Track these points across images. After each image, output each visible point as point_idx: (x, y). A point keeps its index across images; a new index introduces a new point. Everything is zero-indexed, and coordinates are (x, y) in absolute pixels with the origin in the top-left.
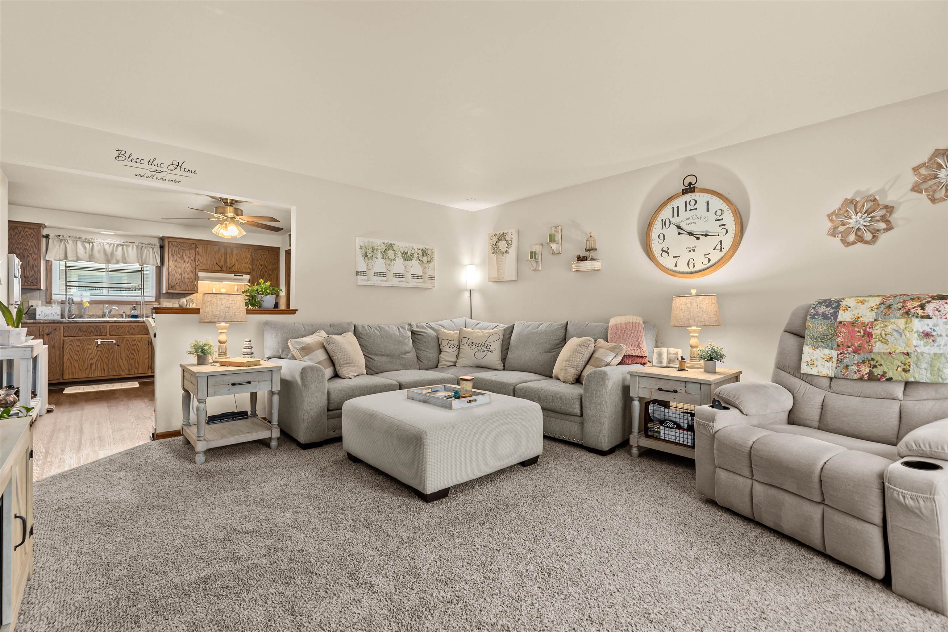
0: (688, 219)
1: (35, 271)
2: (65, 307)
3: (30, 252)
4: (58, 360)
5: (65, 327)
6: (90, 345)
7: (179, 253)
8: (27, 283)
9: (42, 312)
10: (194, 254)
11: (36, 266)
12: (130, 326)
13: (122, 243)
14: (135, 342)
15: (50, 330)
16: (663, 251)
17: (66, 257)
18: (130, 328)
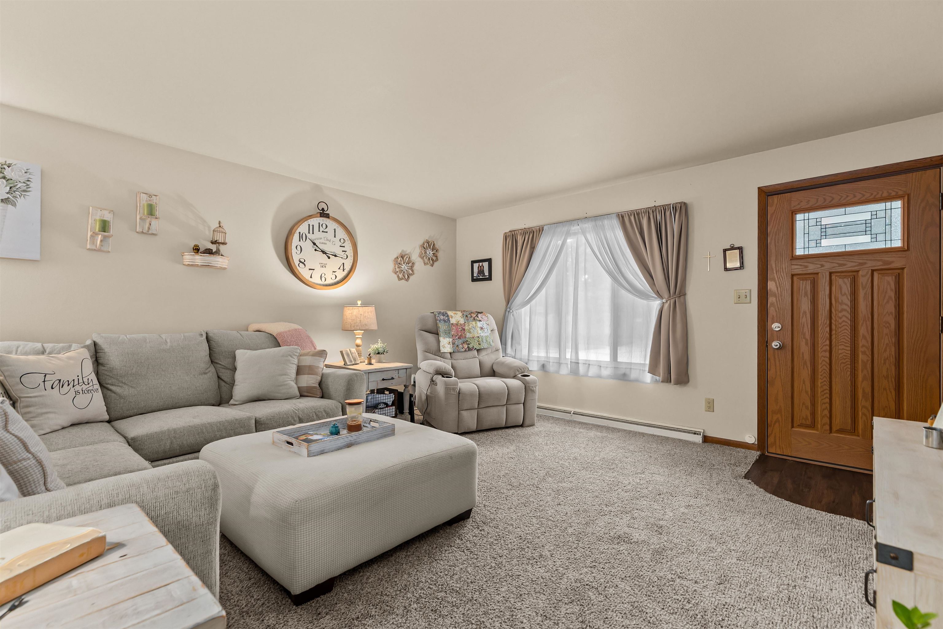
0: (321, 239)
16: (300, 262)
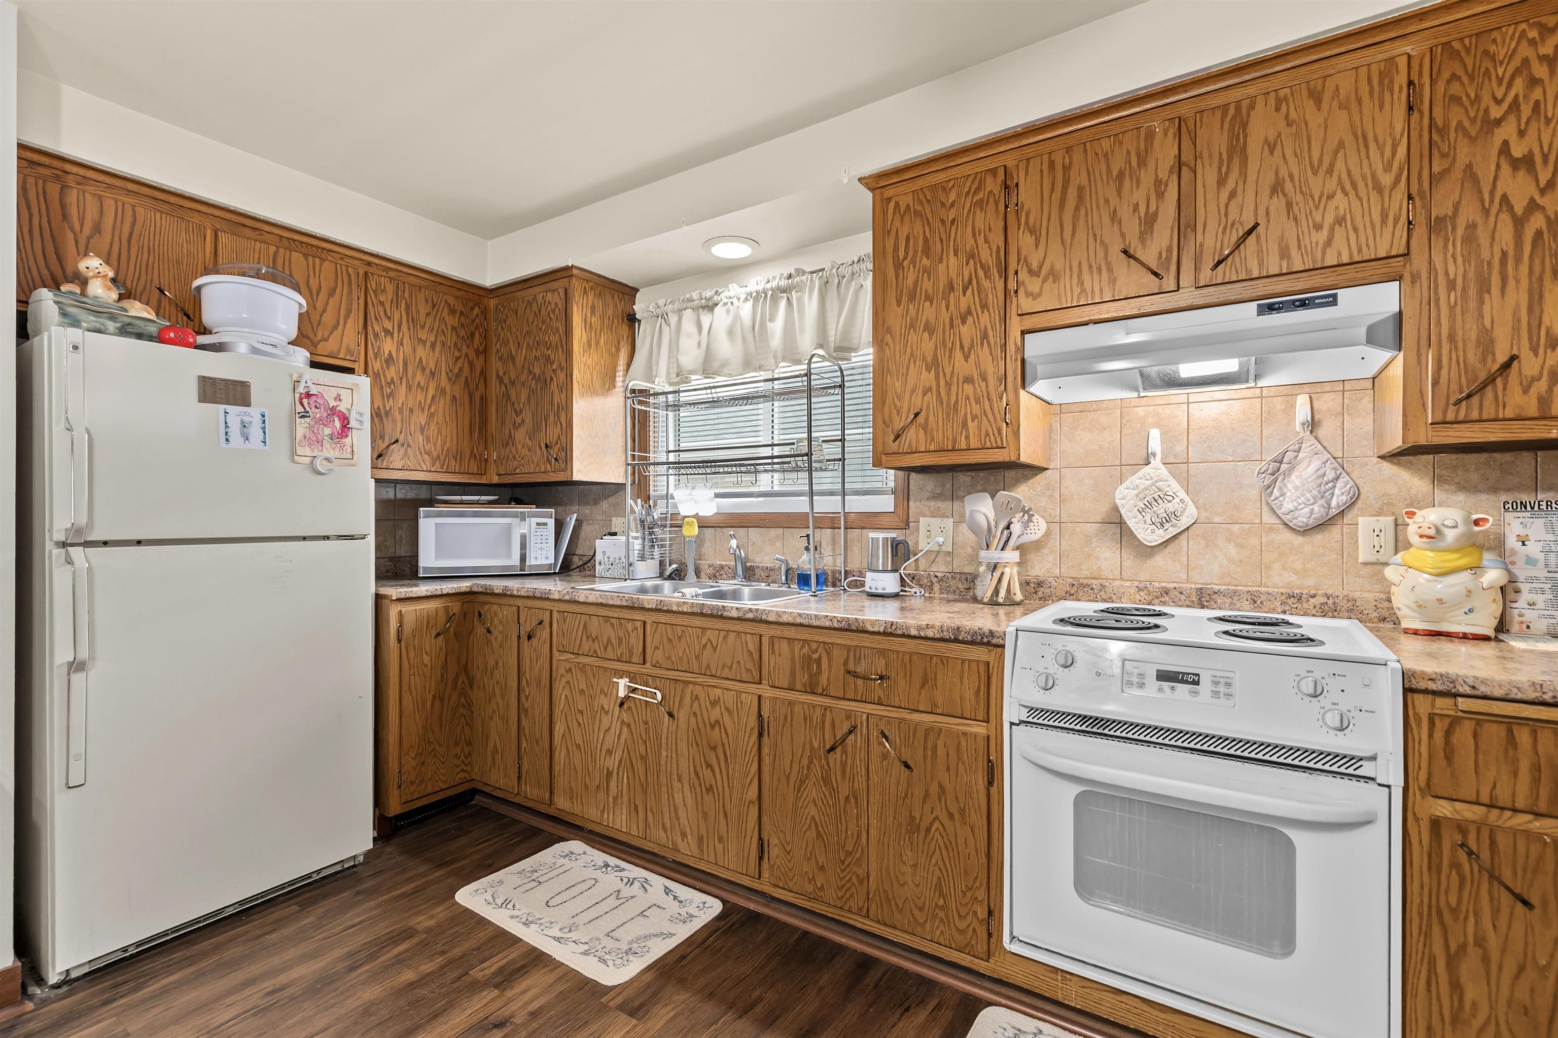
1: (561, 424)
3: (554, 366)
5: (558, 616)
6: (606, 695)
7: (927, 249)
8: (550, 463)
10: (998, 227)
11: (563, 408)
14: (716, 712)
15: (534, 622)
18: (704, 641)
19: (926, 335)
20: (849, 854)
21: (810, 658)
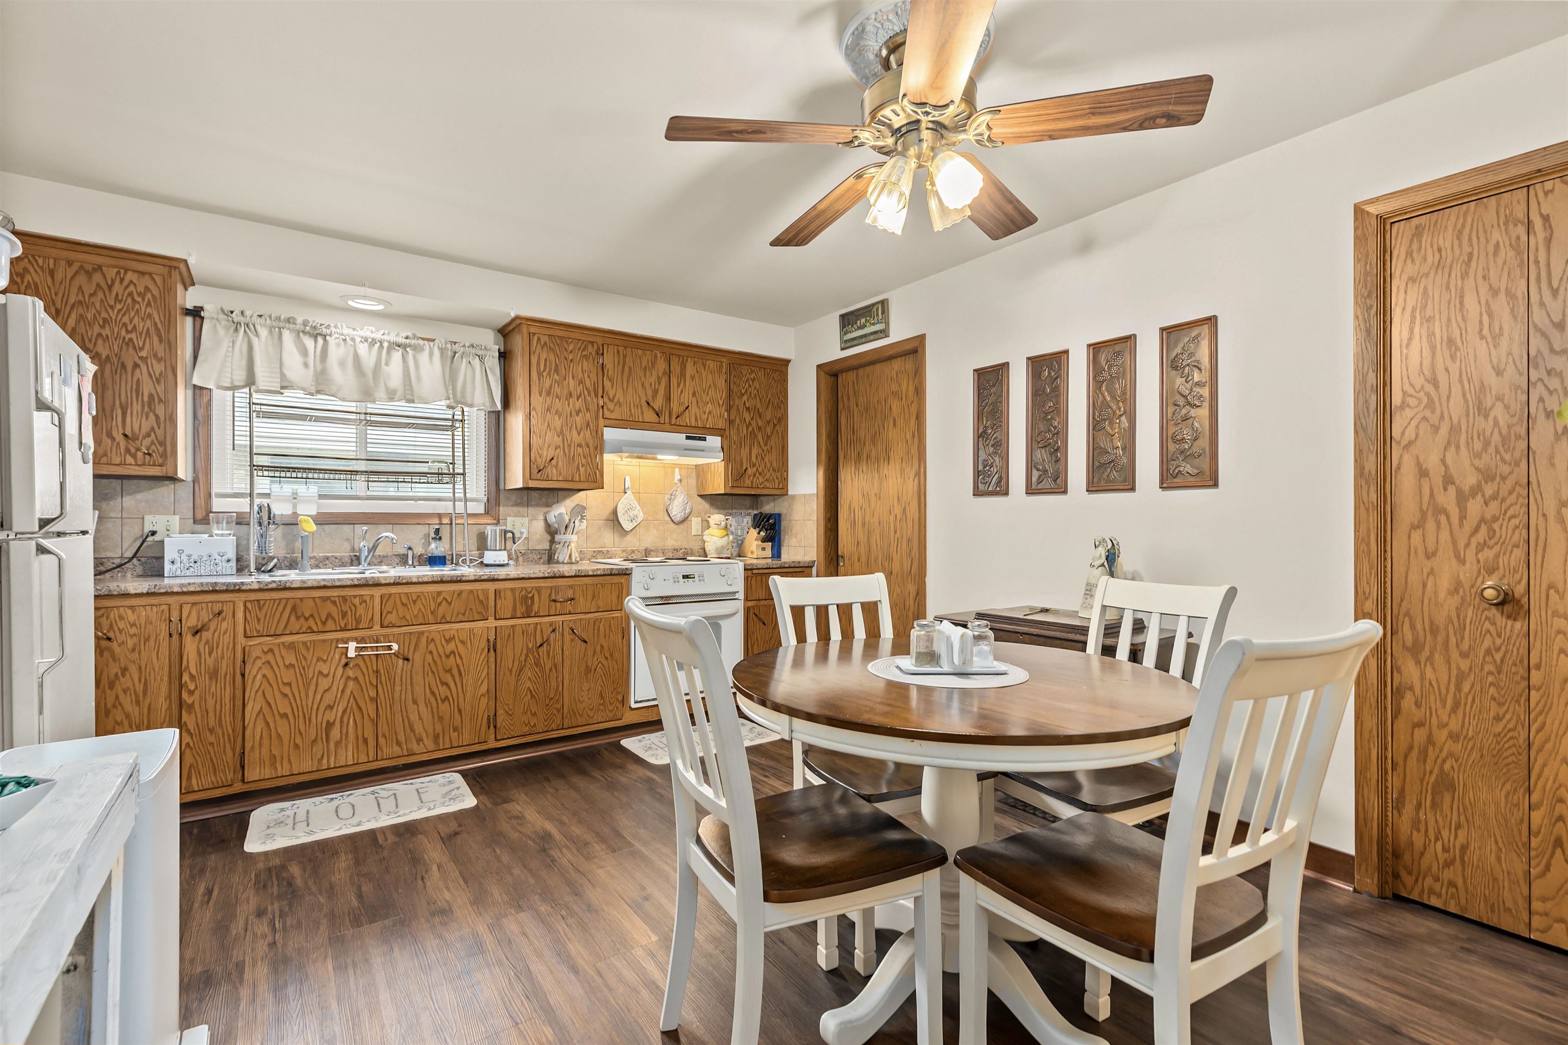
1: (157, 417)
2: (249, 535)
3: (143, 354)
4: (227, 719)
5: (249, 605)
6: (325, 661)
7: (557, 371)
8: (134, 456)
9: (180, 552)
10: (594, 371)
11: (160, 400)
12: (439, 593)
13: (404, 341)
14: (451, 646)
15: (205, 617)
17: (250, 381)
18: (440, 600)
19: (557, 417)
20: (551, 699)
21: (526, 596)
